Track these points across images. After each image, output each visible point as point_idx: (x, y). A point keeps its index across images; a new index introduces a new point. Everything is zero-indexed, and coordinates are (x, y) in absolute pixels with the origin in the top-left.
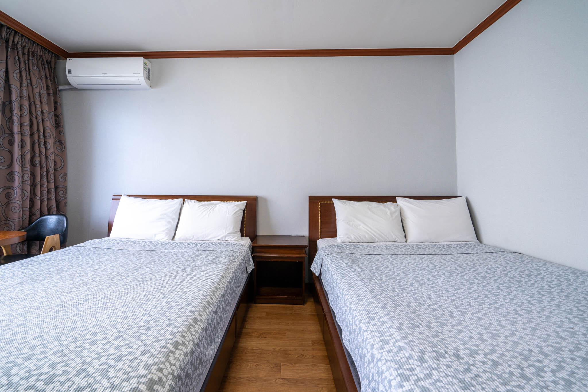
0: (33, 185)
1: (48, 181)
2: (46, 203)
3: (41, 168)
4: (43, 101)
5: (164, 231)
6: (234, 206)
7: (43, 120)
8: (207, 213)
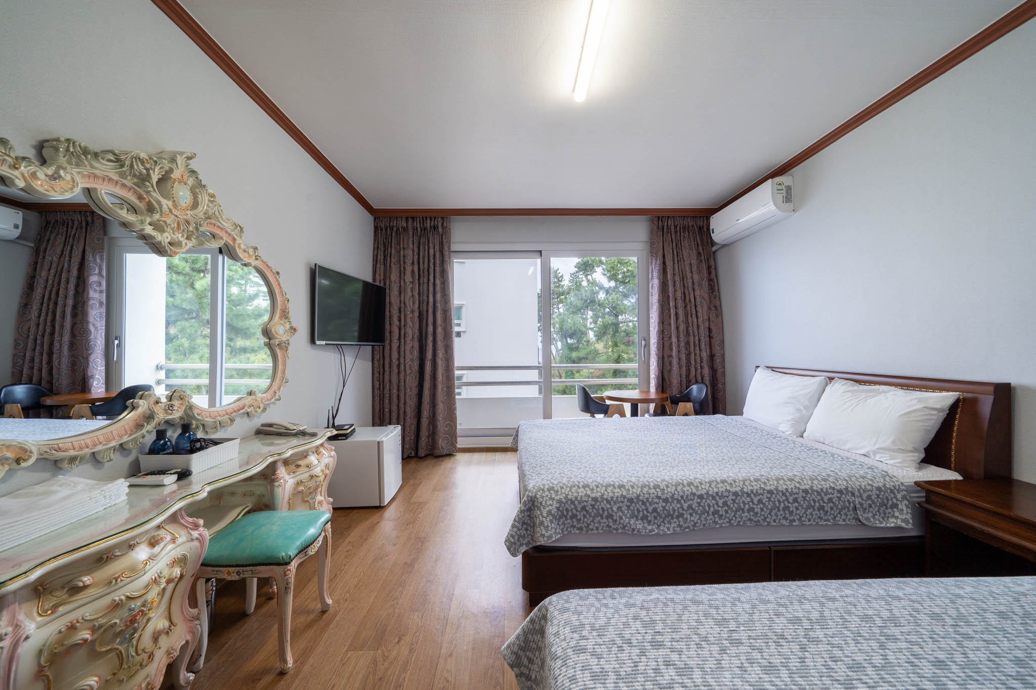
0: (688, 355)
1: (700, 350)
2: (699, 371)
3: (694, 336)
4: (693, 270)
5: (788, 421)
6: (911, 400)
7: (694, 290)
8: (852, 405)
